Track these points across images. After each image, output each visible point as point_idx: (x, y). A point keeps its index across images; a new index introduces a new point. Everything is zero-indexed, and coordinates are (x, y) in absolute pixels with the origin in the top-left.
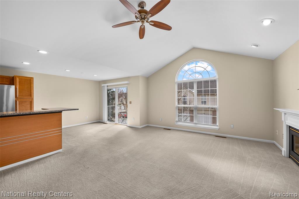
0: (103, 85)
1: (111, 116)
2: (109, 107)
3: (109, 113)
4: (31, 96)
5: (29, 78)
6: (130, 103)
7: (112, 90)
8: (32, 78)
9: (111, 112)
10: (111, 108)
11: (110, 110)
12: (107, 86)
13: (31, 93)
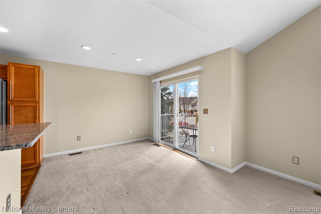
0: (153, 81)
1: (167, 129)
2: (163, 116)
3: (163, 125)
4: (35, 98)
5: (32, 67)
6: (206, 111)
7: (168, 91)
8: (37, 66)
9: (166, 123)
10: (167, 117)
11: (165, 121)
12: (161, 82)
13: (35, 92)
